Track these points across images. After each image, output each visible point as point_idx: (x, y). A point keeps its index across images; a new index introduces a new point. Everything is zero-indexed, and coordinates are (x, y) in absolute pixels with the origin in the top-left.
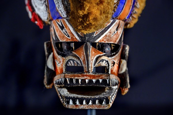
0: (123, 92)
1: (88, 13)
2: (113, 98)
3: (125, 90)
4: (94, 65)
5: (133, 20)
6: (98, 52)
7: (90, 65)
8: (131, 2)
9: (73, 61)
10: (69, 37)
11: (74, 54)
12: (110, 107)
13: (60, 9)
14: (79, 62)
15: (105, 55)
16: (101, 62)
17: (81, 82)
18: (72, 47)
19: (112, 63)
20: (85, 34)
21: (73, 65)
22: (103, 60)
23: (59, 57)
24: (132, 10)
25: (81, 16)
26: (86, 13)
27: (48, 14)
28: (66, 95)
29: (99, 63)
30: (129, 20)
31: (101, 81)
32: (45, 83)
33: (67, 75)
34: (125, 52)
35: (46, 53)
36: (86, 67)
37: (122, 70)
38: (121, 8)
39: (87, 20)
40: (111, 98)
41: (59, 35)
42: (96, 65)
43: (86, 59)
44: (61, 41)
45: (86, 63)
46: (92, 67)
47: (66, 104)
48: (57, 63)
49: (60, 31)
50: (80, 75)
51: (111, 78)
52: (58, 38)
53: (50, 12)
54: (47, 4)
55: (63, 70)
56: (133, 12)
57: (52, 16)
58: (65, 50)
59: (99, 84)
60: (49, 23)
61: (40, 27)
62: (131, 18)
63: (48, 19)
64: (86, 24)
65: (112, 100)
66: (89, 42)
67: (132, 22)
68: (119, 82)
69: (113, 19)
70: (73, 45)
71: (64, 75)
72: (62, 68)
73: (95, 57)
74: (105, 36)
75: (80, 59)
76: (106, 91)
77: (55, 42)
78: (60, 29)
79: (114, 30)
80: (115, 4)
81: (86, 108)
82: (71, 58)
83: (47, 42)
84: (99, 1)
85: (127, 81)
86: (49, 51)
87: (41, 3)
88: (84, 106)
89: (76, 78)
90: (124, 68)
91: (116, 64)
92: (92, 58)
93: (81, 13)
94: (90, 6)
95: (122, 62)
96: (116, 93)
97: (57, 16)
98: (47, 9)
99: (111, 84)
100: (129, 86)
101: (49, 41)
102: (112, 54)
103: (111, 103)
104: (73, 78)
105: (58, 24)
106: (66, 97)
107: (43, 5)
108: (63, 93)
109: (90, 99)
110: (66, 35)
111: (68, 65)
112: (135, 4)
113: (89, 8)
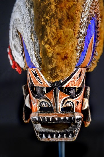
0: (86, 125)
1: (56, 67)
2: (78, 131)
3: (87, 123)
4: (62, 106)
5: (92, 65)
6: (65, 95)
7: (58, 107)
8: (91, 53)
9: (45, 103)
10: (42, 83)
11: (46, 97)
12: (75, 139)
13: (34, 61)
14: (49, 104)
15: (70, 98)
16: (67, 104)
17: (52, 120)
18: (44, 91)
19: (77, 103)
20: (54, 82)
21: (45, 106)
22: (68, 101)
23: (34, 98)
24: (92, 58)
25: (50, 69)
26: (54, 67)
27: (25, 63)
28: (40, 131)
29: (66, 104)
30: (90, 66)
31: (67, 118)
32: (24, 118)
33: (40, 114)
34: (87, 92)
35: (24, 94)
36: (55, 108)
37: (84, 107)
38: (83, 59)
39: (55, 72)
40: (76, 132)
41: (34, 81)
42: (64, 106)
43: (55, 101)
44: (35, 86)
45: (55, 105)
46: (60, 108)
47: (40, 137)
48: (33, 103)
49: (34, 78)
50: (51, 114)
51: (75, 116)
52: (33, 83)
53: (26, 62)
54: (24, 56)
55: (37, 109)
56: (93, 59)
57: (28, 66)
58: (39, 93)
59: (66, 121)
60: (26, 69)
61: (19, 73)
62: (91, 64)
63: (25, 67)
64: (54, 75)
65: (77, 134)
66: (58, 87)
67: (92, 67)
68: (82, 117)
69: (76, 67)
70: (44, 90)
71: (38, 114)
72: (37, 108)
73: (63, 100)
74: (70, 82)
75: (50, 102)
76: (72, 125)
77: (31, 86)
78: (34, 76)
79: (77, 77)
80: (77, 56)
81: (56, 141)
82: (43, 101)
83: (25, 85)
84: (64, 57)
85: (89, 116)
86: (26, 93)
87: (19, 55)
88: (55, 139)
89: (48, 116)
90: (86, 105)
91: (79, 103)
92: (60, 101)
93: (50, 67)
94: (57, 62)
95: (84, 100)
96: (80, 126)
97: (32, 66)
98: (24, 60)
99: (75, 121)
100: (91, 120)
101: (26, 85)
102: (76, 96)
103: (76, 136)
104: (45, 116)
105: (33, 72)
106: (40, 132)
107: (20, 56)
108: (38, 128)
109: (59, 133)
110: (39, 82)
111: (41, 106)
112: (94, 53)
113: (56, 63)
